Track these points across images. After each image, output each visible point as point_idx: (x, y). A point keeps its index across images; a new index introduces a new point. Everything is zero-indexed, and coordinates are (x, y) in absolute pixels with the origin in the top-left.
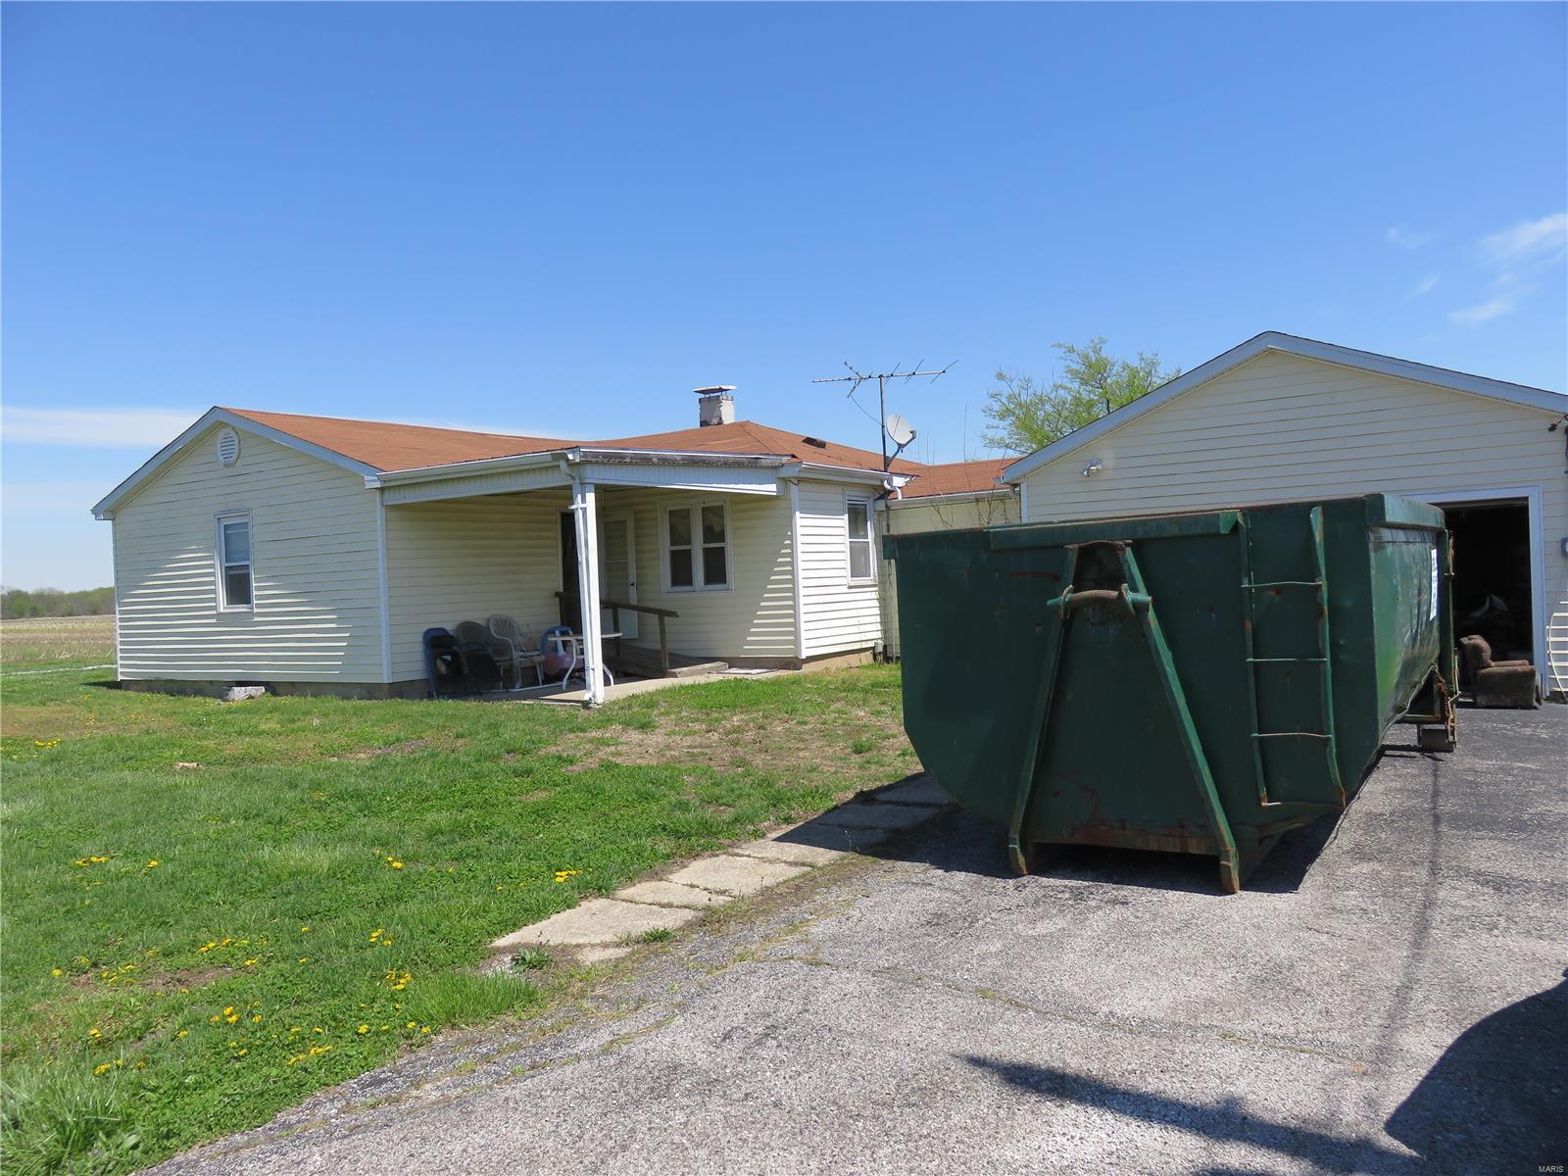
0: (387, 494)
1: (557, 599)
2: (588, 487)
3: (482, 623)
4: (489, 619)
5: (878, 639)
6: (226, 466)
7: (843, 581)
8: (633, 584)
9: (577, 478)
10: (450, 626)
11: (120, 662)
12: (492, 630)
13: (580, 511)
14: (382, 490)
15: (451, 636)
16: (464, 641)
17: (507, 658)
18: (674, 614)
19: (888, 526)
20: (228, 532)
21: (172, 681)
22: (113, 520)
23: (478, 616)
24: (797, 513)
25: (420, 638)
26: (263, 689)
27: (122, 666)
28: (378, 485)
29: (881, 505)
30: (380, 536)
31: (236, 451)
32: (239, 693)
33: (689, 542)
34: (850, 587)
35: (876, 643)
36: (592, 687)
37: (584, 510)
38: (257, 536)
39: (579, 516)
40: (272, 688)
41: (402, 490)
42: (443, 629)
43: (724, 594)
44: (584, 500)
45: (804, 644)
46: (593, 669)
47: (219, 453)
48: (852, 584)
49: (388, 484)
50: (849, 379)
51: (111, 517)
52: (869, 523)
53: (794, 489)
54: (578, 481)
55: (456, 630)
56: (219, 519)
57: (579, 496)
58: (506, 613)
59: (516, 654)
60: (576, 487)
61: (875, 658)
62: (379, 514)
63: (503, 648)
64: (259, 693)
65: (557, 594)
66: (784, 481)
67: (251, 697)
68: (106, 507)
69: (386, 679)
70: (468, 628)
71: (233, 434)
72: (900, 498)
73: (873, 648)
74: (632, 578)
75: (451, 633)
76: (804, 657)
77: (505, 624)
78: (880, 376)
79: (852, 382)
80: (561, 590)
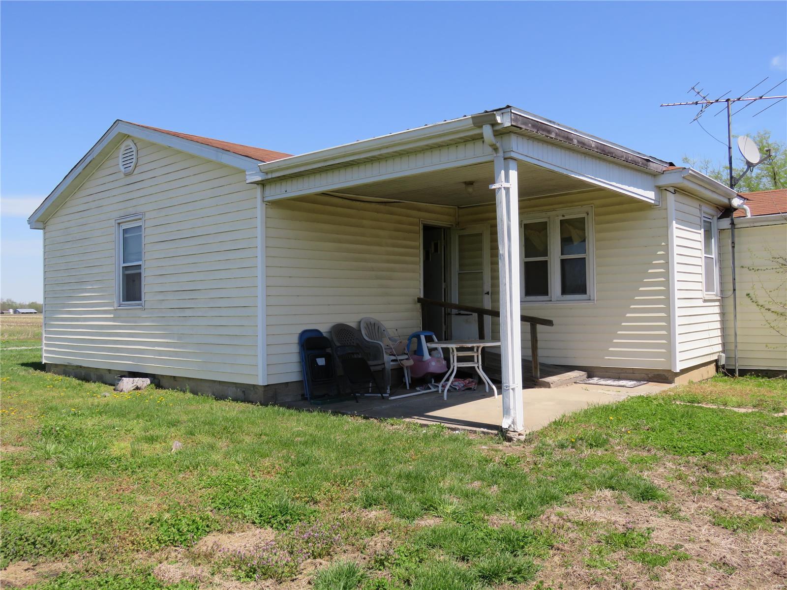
0: (267, 188)
1: (419, 305)
2: (512, 164)
3: (353, 325)
4: (360, 322)
5: (719, 352)
6: (127, 175)
7: (699, 295)
8: (488, 293)
9: (501, 151)
10: (324, 328)
11: (45, 348)
12: (363, 332)
13: (503, 192)
14: (263, 184)
15: (325, 338)
16: (338, 344)
17: (380, 362)
18: (549, 323)
19: (733, 243)
20: (126, 236)
21: (81, 367)
22: (44, 229)
23: (351, 321)
24: (675, 225)
25: (295, 339)
26: (147, 381)
27: (47, 351)
28: (258, 178)
29: (725, 223)
30: (259, 232)
31: (134, 160)
32: (127, 384)
33: (545, 253)
34: (705, 301)
35: (718, 356)
36: (512, 412)
37: (507, 190)
38: (149, 237)
39: (502, 197)
40: (158, 381)
41: (284, 184)
42: (317, 331)
43: (584, 304)
44: (507, 179)
45: (679, 357)
46: (513, 389)
47: (121, 164)
48: (707, 298)
49: (270, 176)
50: (697, 103)
51: (41, 225)
52: (713, 240)
53: (671, 198)
54: (501, 154)
55: (330, 332)
56: (119, 224)
57: (503, 172)
58: (376, 317)
59: (387, 358)
60: (499, 162)
61: (717, 371)
62: (260, 210)
63: (376, 352)
64: (145, 385)
65: (419, 300)
66: (660, 189)
67: (137, 388)
68: (36, 219)
69: (260, 380)
70: (341, 330)
71: (132, 145)
72: (749, 215)
73: (716, 361)
74: (487, 287)
75: (325, 335)
76: (678, 371)
77: (374, 327)
78: (727, 100)
79: (699, 106)
80: (422, 296)
